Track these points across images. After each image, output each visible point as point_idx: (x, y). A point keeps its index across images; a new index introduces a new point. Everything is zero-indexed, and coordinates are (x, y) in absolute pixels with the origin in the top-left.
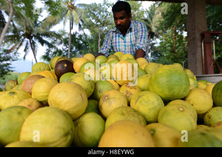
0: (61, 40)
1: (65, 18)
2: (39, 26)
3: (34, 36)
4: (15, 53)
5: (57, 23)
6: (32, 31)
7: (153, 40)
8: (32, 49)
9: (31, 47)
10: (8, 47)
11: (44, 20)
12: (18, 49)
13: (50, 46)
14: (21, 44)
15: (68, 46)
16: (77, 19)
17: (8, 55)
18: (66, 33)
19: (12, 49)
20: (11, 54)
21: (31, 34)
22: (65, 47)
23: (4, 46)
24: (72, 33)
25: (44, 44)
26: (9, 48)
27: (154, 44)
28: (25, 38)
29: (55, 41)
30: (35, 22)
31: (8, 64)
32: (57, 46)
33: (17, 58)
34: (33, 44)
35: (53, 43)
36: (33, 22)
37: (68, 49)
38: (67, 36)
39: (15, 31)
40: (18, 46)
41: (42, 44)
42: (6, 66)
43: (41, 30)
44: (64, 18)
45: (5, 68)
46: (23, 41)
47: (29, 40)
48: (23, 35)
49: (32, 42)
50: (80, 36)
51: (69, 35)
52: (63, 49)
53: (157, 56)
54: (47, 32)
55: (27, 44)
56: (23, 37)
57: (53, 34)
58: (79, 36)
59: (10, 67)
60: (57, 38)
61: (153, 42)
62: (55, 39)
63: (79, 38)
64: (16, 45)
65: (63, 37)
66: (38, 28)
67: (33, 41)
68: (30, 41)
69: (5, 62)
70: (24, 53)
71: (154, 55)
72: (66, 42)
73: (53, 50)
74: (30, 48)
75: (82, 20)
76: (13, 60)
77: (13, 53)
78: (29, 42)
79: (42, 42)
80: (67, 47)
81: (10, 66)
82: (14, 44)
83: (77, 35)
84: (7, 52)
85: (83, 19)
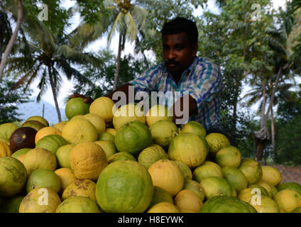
0: (102, 70)
1: (112, 27)
2: (66, 44)
3: (56, 60)
4: (25, 90)
5: (96, 38)
6: (53, 51)
7: (287, 78)
8: (52, 83)
9: (51, 80)
10: (15, 78)
11: (74, 31)
12: (29, 82)
13: (83, 79)
14: (35, 75)
15: (113, 82)
16: (133, 29)
17: (13, 92)
18: (111, 57)
19: (21, 82)
20: (19, 91)
21: (51, 57)
22: (107, 84)
23: (8, 75)
24: (122, 57)
25: (73, 77)
26: (17, 81)
27: (289, 86)
28: (41, 64)
29: (92, 70)
30: (60, 36)
31: (14, 108)
32: (93, 81)
33: (27, 98)
34: (54, 75)
35: (88, 74)
36: (56, 35)
37: (112, 87)
38: (113, 62)
39: (27, 50)
40: (29, 78)
41: (69, 77)
42: (11, 112)
43: (69, 50)
44: (109, 27)
45: (9, 113)
46: (38, 69)
47: (47, 68)
48: (39, 58)
49: (52, 71)
50: (137, 64)
51: (117, 60)
52: (104, 87)
53: (291, 112)
54: (78, 54)
55: (44, 74)
56: (38, 62)
57: (88, 58)
58: (134, 64)
59: (16, 114)
60: (94, 66)
61: (287, 82)
62: (92, 67)
63: (134, 67)
64: (26, 76)
65: (107, 64)
66: (64, 46)
67: (54, 69)
68: (50, 70)
69: (9, 105)
70: (39, 90)
71: (284, 110)
72: (109, 74)
73: (87, 87)
74: (49, 81)
75: (142, 33)
76: (22, 102)
77: (22, 88)
78: (47, 71)
79: (70, 73)
80: (112, 84)
81: (17, 111)
82: (24, 74)
83: (132, 61)
84: (13, 86)
85: (144, 31)
